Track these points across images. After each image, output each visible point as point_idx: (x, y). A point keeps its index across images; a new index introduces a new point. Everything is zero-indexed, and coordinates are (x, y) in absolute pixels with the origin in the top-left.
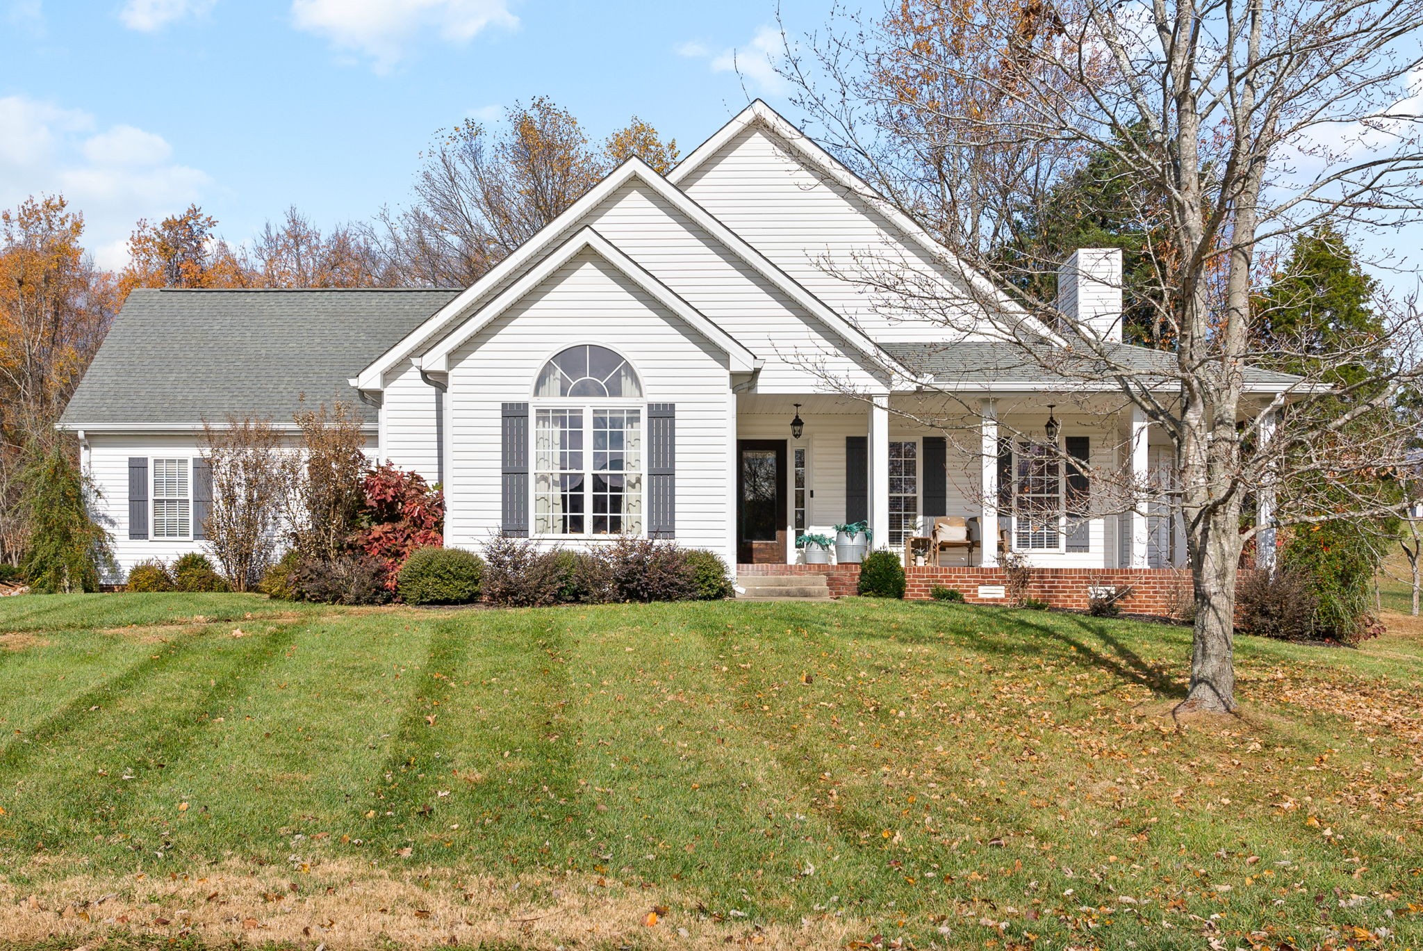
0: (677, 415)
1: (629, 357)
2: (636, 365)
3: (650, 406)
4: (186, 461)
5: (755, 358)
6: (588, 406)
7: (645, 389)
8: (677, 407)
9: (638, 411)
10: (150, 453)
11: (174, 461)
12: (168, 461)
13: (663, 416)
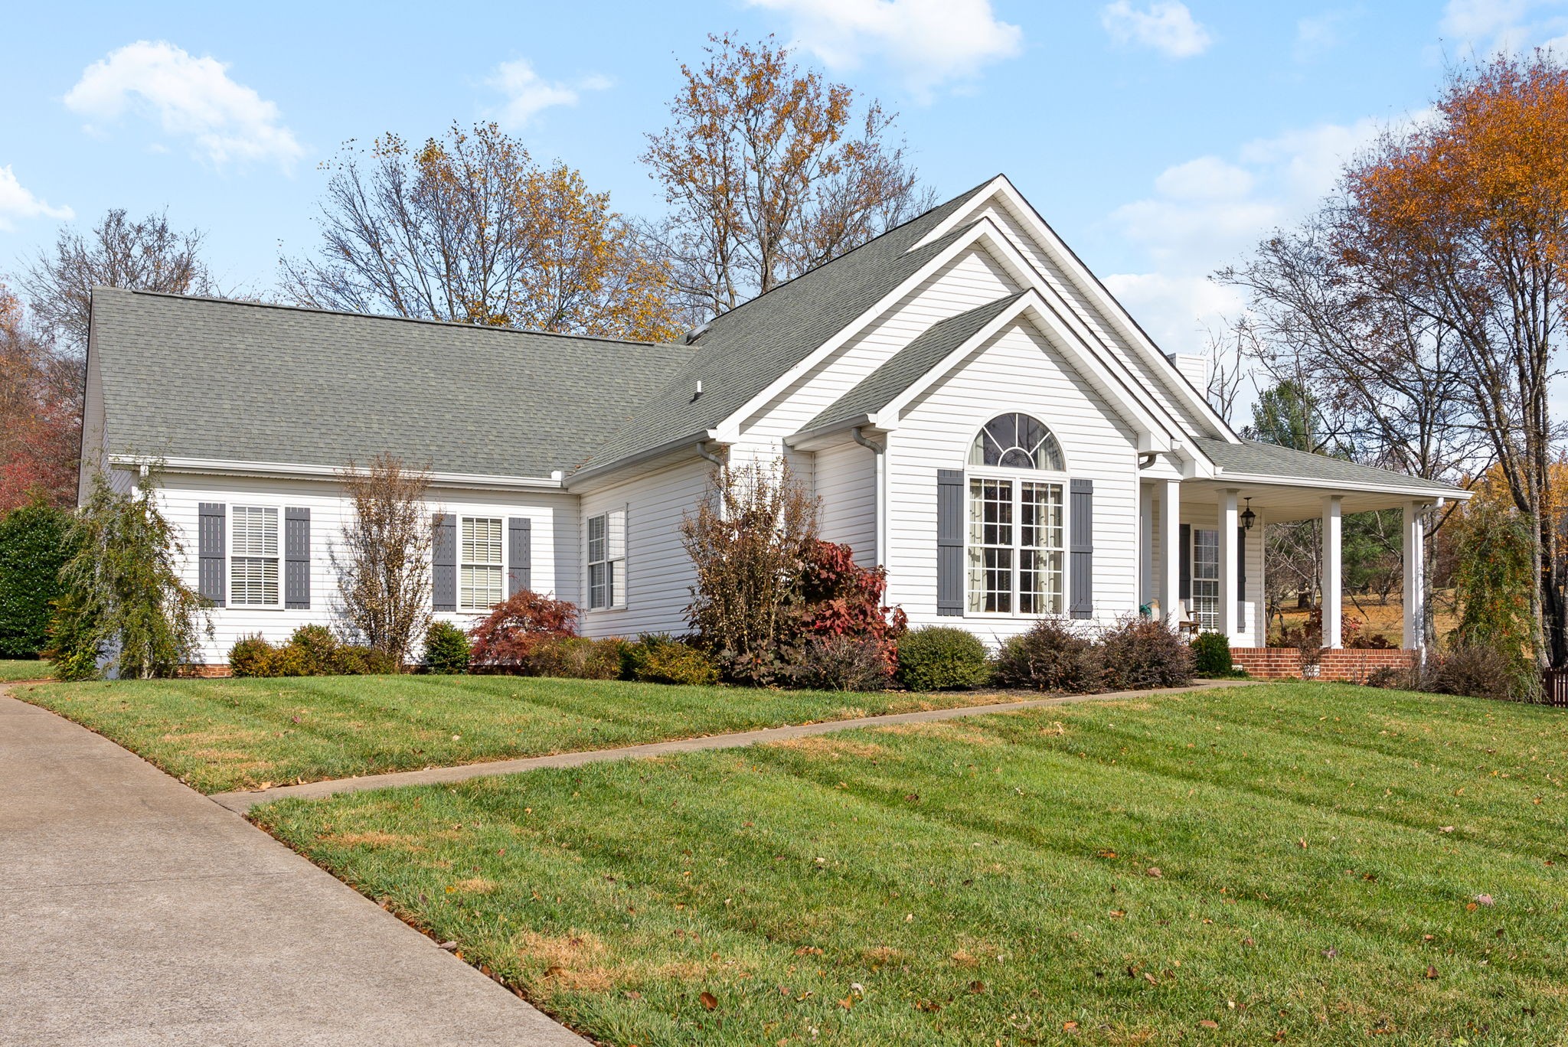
0: (1095, 492)
1: (1054, 429)
2: (1060, 438)
3: (1074, 482)
4: (275, 511)
5: (1172, 437)
6: (1018, 476)
7: (1068, 464)
8: (1094, 482)
9: (1061, 487)
10: (229, 498)
11: (259, 510)
12: (252, 510)
13: (1083, 490)
